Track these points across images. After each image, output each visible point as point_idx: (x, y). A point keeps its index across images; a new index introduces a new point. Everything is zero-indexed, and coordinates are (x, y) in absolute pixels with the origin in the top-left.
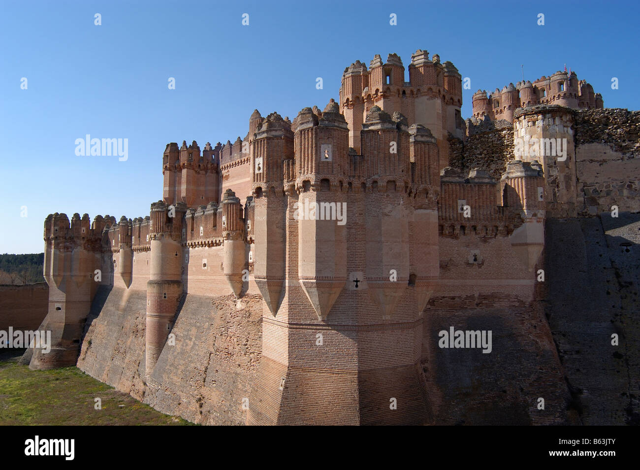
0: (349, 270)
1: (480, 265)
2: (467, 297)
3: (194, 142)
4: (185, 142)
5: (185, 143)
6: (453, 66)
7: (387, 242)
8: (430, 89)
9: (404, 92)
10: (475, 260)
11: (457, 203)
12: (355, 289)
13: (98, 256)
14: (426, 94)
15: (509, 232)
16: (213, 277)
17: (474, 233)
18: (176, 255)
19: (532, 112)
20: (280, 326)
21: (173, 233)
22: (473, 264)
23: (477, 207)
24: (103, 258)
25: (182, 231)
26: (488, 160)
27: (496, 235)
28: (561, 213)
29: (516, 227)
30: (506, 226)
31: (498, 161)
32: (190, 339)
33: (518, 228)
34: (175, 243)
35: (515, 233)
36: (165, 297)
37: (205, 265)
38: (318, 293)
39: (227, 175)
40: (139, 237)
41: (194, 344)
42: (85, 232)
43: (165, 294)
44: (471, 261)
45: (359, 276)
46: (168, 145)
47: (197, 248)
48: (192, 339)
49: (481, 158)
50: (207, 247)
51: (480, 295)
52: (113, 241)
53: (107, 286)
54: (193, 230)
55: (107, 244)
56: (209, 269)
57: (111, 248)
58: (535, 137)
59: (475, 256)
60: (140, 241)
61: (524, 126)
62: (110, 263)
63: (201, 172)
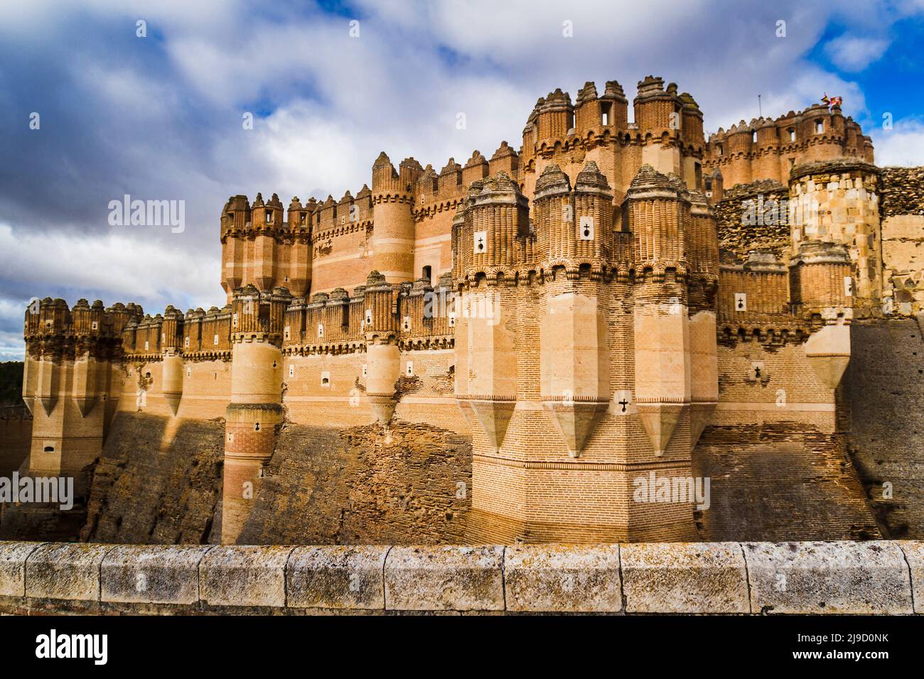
1: (765, 383)
2: (748, 427)
3: (275, 196)
4: (260, 194)
5: (260, 197)
6: (693, 100)
7: (665, 351)
8: (666, 134)
10: (758, 375)
11: (734, 297)
12: (622, 413)
14: (660, 140)
15: (803, 338)
16: (340, 399)
17: (756, 339)
18: (275, 365)
19: (822, 170)
20: (507, 465)
21: (270, 333)
22: (754, 382)
23: (761, 305)
25: (283, 330)
26: (745, 236)
27: (786, 342)
28: (862, 313)
29: (813, 331)
30: (799, 331)
31: (762, 238)
32: (305, 491)
33: (816, 332)
34: (270, 348)
35: (811, 339)
36: (257, 429)
37: (326, 380)
38: (575, 418)
39: (328, 246)
40: (200, 338)
41: (312, 497)
42: (96, 328)
43: (258, 424)
44: (753, 377)
45: (628, 395)
46: (232, 199)
47: (310, 356)
48: (306, 490)
49: (736, 233)
50: (329, 355)
51: (765, 424)
52: (147, 343)
53: (133, 413)
54: (304, 329)
55: (134, 349)
56: (334, 386)
57: (142, 355)
58: (825, 206)
59: (757, 370)
60: (200, 343)
61: (809, 190)
62: (138, 378)
63: (284, 241)
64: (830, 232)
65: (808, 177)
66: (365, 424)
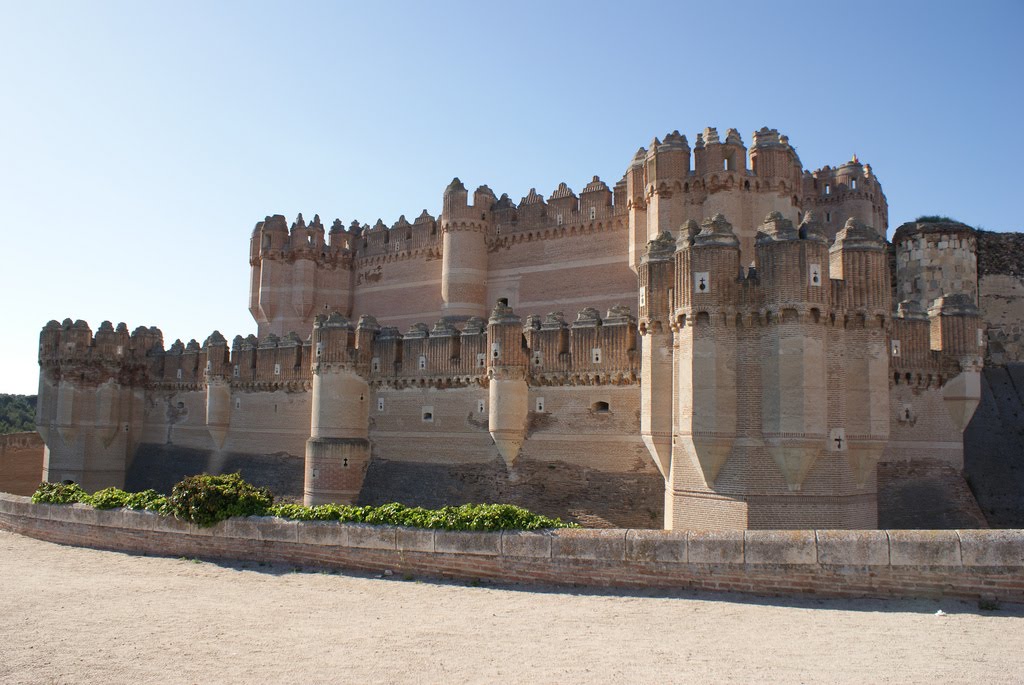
0: (830, 427)
1: (913, 423)
2: (900, 463)
4: (300, 215)
5: (300, 217)
7: (874, 392)
8: (782, 183)
9: (747, 183)
10: (907, 416)
12: (838, 449)
13: (139, 395)
14: (777, 189)
15: (941, 382)
16: (446, 435)
17: (906, 382)
18: (362, 398)
19: (934, 229)
21: (359, 364)
22: (905, 422)
24: (149, 399)
25: (371, 361)
27: (929, 385)
29: (951, 376)
30: (939, 376)
33: (953, 377)
34: (360, 379)
35: (948, 384)
36: (346, 465)
37: (428, 416)
39: (377, 272)
40: (254, 367)
42: (121, 354)
43: (346, 460)
44: (903, 418)
45: (841, 433)
47: (407, 389)
50: (434, 389)
51: (912, 460)
52: (179, 371)
53: (161, 445)
54: (399, 360)
55: (162, 376)
56: (439, 421)
57: (172, 383)
58: (936, 263)
59: (907, 411)
60: (255, 373)
61: (922, 247)
62: (167, 408)
63: (325, 265)
64: (941, 286)
65: (920, 235)
66: (481, 461)
